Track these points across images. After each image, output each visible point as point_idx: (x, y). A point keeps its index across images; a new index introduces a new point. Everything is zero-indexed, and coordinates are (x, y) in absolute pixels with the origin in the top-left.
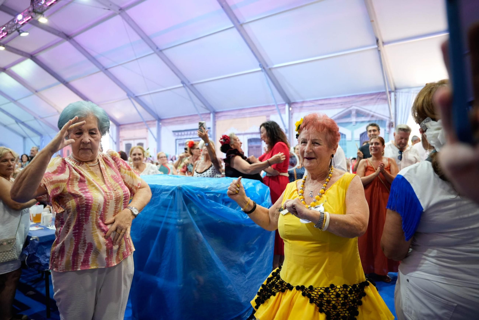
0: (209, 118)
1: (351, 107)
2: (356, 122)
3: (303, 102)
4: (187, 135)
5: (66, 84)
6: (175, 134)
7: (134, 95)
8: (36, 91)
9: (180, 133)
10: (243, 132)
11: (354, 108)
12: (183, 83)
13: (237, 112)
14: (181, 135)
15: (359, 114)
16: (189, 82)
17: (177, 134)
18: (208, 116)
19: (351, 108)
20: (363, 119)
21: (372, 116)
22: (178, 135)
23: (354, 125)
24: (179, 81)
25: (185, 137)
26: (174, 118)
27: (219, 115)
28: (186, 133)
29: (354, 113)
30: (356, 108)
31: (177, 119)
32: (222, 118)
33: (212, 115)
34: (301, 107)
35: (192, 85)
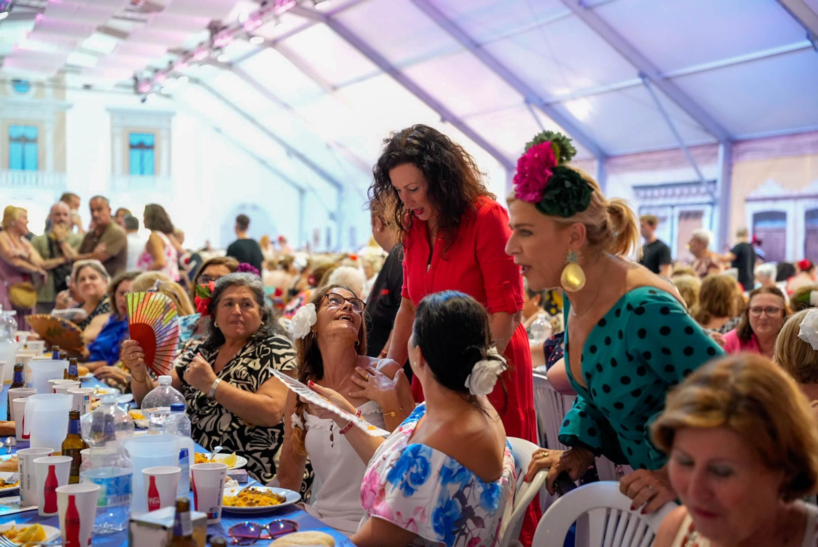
0: (716, 154)
4: (666, 196)
5: (395, 73)
6: (637, 195)
7: (541, 99)
8: (335, 88)
9: (649, 193)
10: (795, 192)
12: (642, 75)
13: (783, 141)
14: (652, 197)
16: (659, 72)
17: (642, 193)
18: (713, 150)
22: (645, 197)
24: (635, 72)
25: (661, 202)
26: (638, 154)
27: (742, 147)
28: (663, 191)
31: (643, 157)
32: (748, 157)
33: (721, 150)
35: (668, 79)
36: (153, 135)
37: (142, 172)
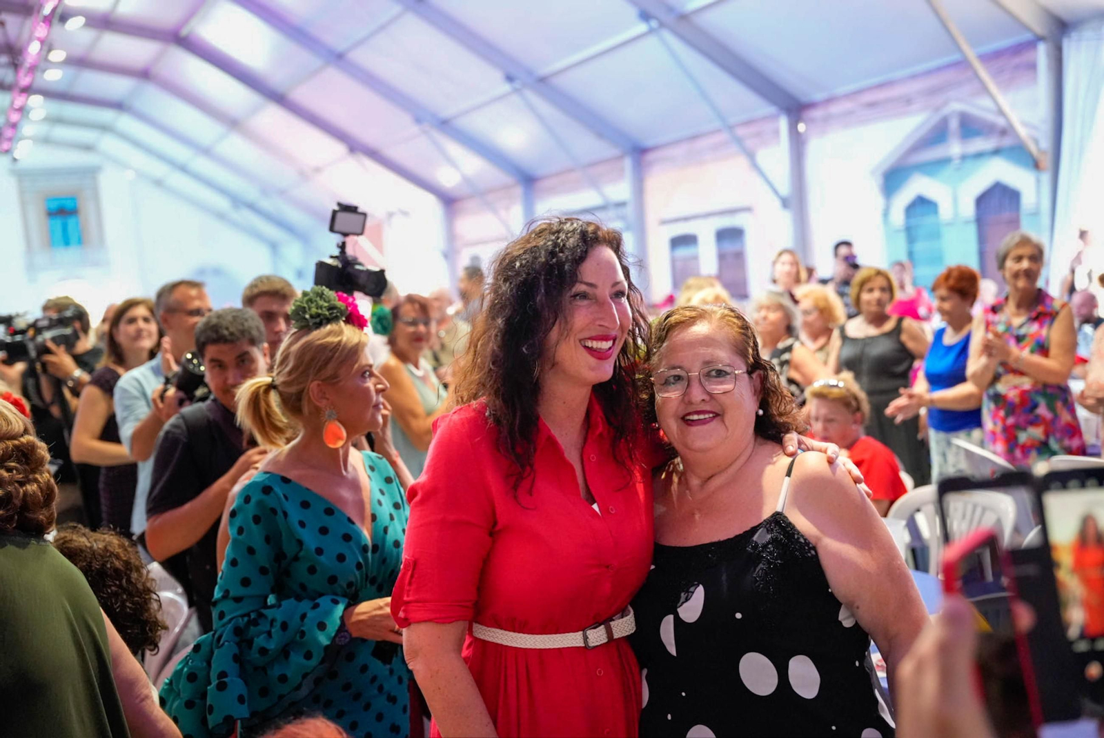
0: (624, 171)
1: (946, 103)
2: (964, 158)
3: (830, 101)
5: (282, 100)
8: (237, 123)
10: (703, 209)
11: (955, 107)
12: (510, 78)
15: (970, 127)
16: (530, 74)
18: (617, 165)
19: (946, 111)
20: (980, 144)
21: (1004, 132)
23: (958, 169)
29: (954, 124)
30: (956, 106)
33: (628, 163)
34: (827, 119)
35: (543, 80)
36: (73, 199)
37: (67, 243)
